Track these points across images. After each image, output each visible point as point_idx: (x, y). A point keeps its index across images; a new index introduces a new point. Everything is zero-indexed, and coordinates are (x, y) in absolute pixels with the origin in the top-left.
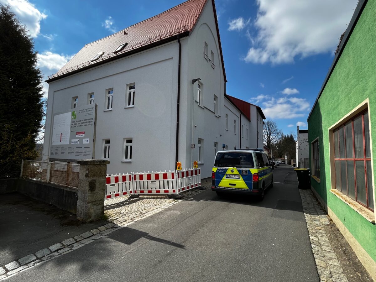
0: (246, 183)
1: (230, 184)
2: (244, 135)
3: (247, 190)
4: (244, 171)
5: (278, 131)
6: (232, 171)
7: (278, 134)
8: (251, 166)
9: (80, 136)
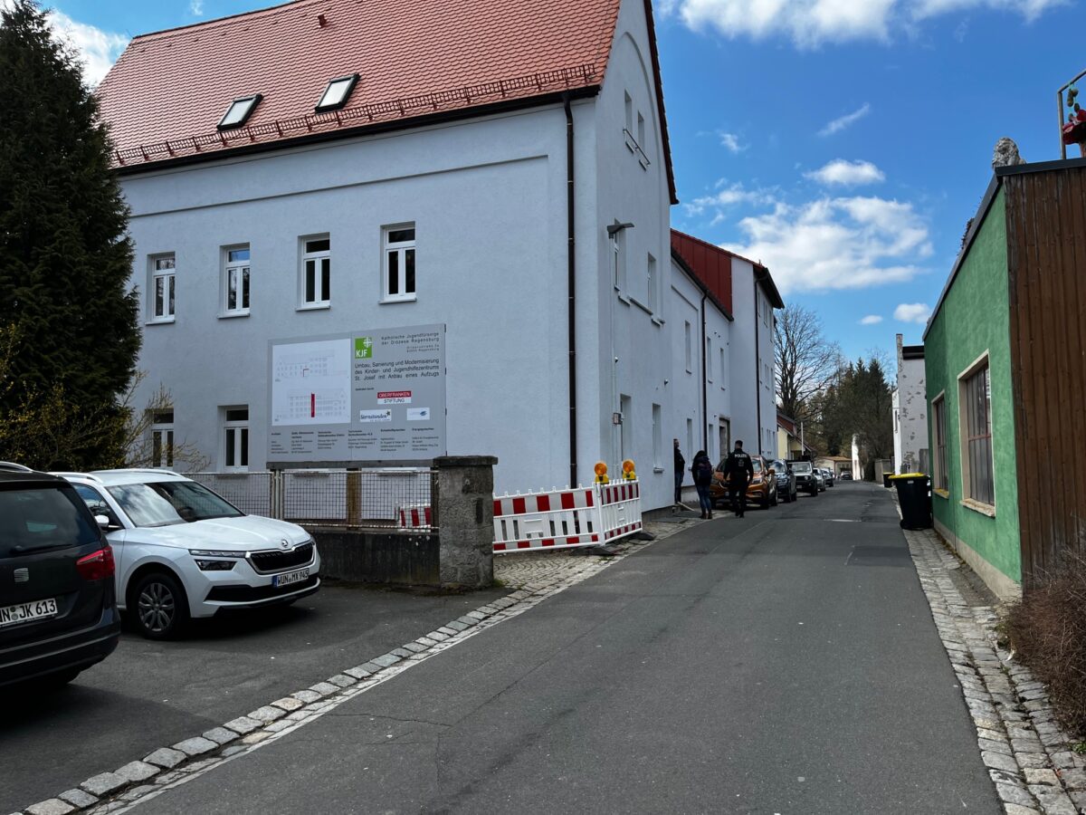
2: (714, 373)
5: (825, 349)
7: (824, 359)
9: (394, 401)
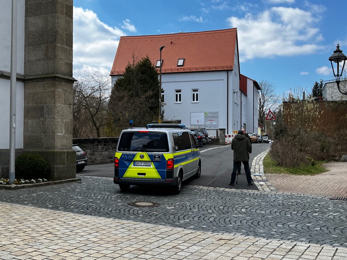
0: (158, 171)
1: (139, 174)
2: (243, 112)
3: (159, 180)
4: (156, 157)
6: (142, 157)
8: (165, 150)
9: (211, 121)
